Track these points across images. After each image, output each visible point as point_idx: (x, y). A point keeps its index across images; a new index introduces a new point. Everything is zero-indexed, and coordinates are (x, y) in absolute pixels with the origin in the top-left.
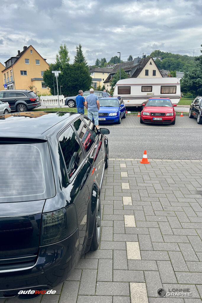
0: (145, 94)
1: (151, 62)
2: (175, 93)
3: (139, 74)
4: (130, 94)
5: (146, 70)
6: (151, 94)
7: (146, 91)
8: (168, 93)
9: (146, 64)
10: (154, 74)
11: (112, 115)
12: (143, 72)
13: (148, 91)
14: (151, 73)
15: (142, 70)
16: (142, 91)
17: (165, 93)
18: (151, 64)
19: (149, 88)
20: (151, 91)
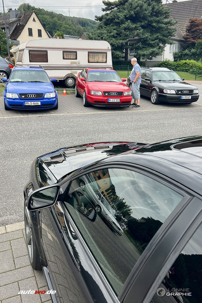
0: (68, 62)
1: (34, 19)
2: (106, 62)
3: (20, 33)
4: (47, 61)
5: (29, 29)
6: (76, 62)
7: (69, 58)
8: (97, 62)
9: (28, 21)
10: (40, 35)
11: (49, 97)
12: (25, 31)
13: (71, 58)
14: (35, 33)
15: (24, 28)
16: (64, 58)
17: (93, 61)
18: (34, 20)
19: (73, 53)
20: (76, 59)
